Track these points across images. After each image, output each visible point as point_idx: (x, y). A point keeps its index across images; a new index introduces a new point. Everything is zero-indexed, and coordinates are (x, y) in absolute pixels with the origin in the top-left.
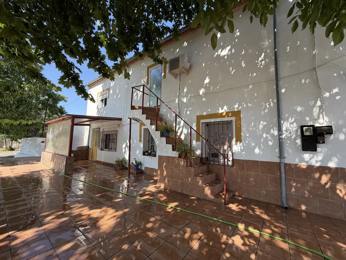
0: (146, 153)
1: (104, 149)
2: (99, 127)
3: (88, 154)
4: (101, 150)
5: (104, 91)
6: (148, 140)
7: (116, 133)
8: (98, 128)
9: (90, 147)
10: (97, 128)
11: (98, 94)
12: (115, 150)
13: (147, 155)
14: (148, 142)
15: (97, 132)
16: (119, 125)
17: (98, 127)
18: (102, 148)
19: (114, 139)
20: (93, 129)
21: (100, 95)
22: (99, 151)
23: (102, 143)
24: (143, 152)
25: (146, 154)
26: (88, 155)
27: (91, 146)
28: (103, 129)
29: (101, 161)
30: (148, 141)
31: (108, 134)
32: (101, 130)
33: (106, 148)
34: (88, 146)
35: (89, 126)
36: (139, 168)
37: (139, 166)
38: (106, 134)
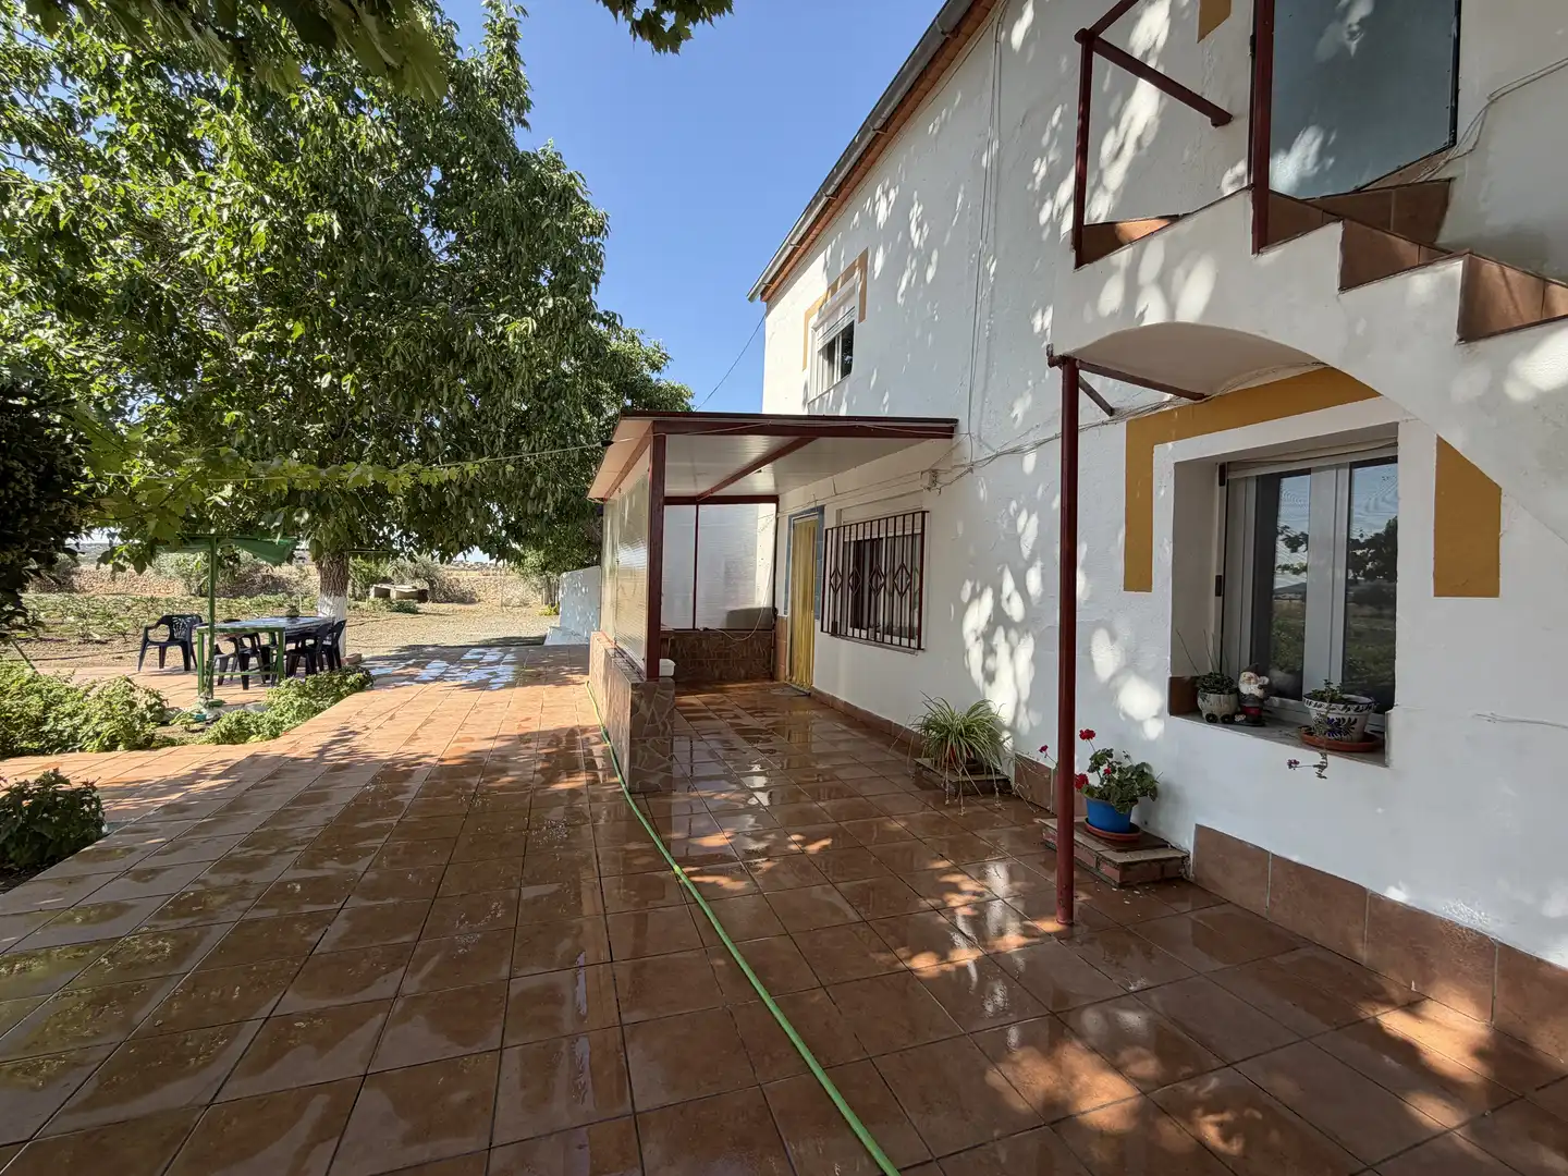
0: (1212, 697)
1: (850, 630)
2: (819, 504)
3: (775, 647)
4: (834, 632)
5: (833, 289)
6: (1214, 572)
7: (917, 531)
8: (813, 510)
9: (781, 613)
10: (806, 512)
11: (808, 316)
12: (914, 643)
13: (1227, 720)
14: (1220, 590)
15: (806, 531)
16: (934, 473)
17: (813, 506)
18: (834, 624)
19: (903, 566)
20: (790, 517)
21: (814, 320)
22: (822, 639)
23: (836, 591)
24: (1171, 679)
25: (1211, 702)
26: (775, 652)
27: (786, 608)
28: (840, 512)
29: (834, 698)
30: (1220, 581)
31: (865, 541)
32: (830, 521)
33: (857, 624)
34: (775, 610)
35: (774, 505)
36: (1133, 819)
37: (1135, 809)
38: (858, 543)
